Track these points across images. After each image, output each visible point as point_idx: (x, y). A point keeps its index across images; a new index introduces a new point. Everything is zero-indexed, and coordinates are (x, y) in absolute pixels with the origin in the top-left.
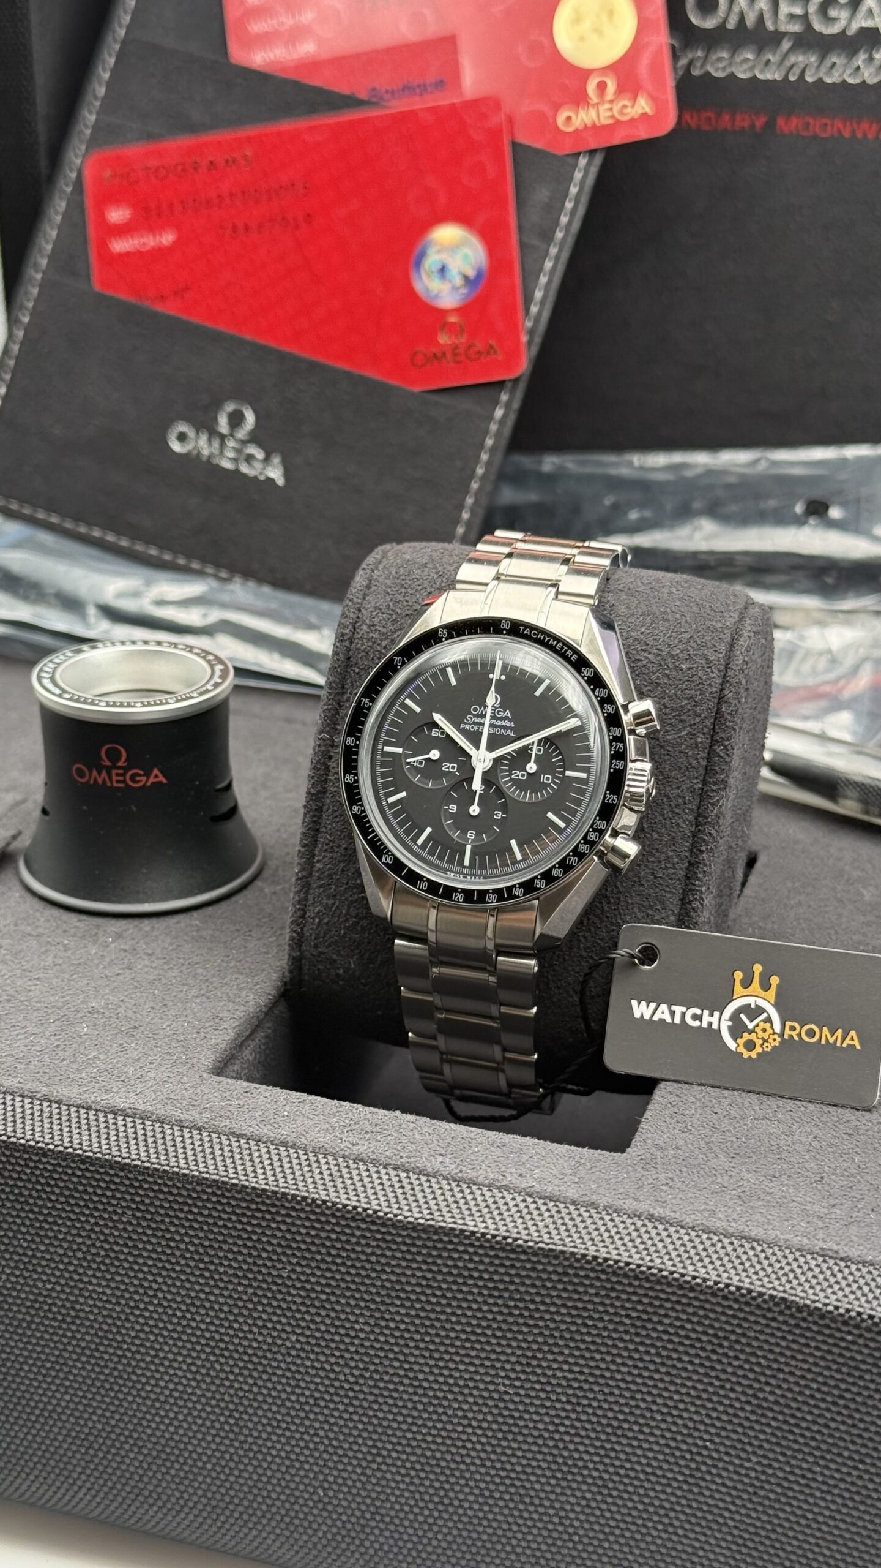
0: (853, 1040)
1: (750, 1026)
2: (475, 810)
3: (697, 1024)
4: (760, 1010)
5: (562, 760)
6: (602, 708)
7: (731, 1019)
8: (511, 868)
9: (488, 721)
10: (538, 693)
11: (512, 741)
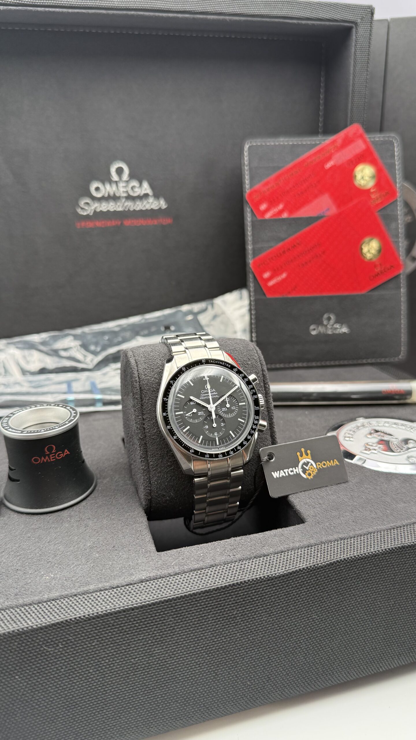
0: (336, 462)
1: (307, 468)
2: (215, 425)
3: (293, 473)
4: (308, 463)
5: (236, 400)
6: (244, 380)
7: (301, 468)
8: (232, 440)
9: (210, 394)
10: (221, 381)
11: (219, 399)
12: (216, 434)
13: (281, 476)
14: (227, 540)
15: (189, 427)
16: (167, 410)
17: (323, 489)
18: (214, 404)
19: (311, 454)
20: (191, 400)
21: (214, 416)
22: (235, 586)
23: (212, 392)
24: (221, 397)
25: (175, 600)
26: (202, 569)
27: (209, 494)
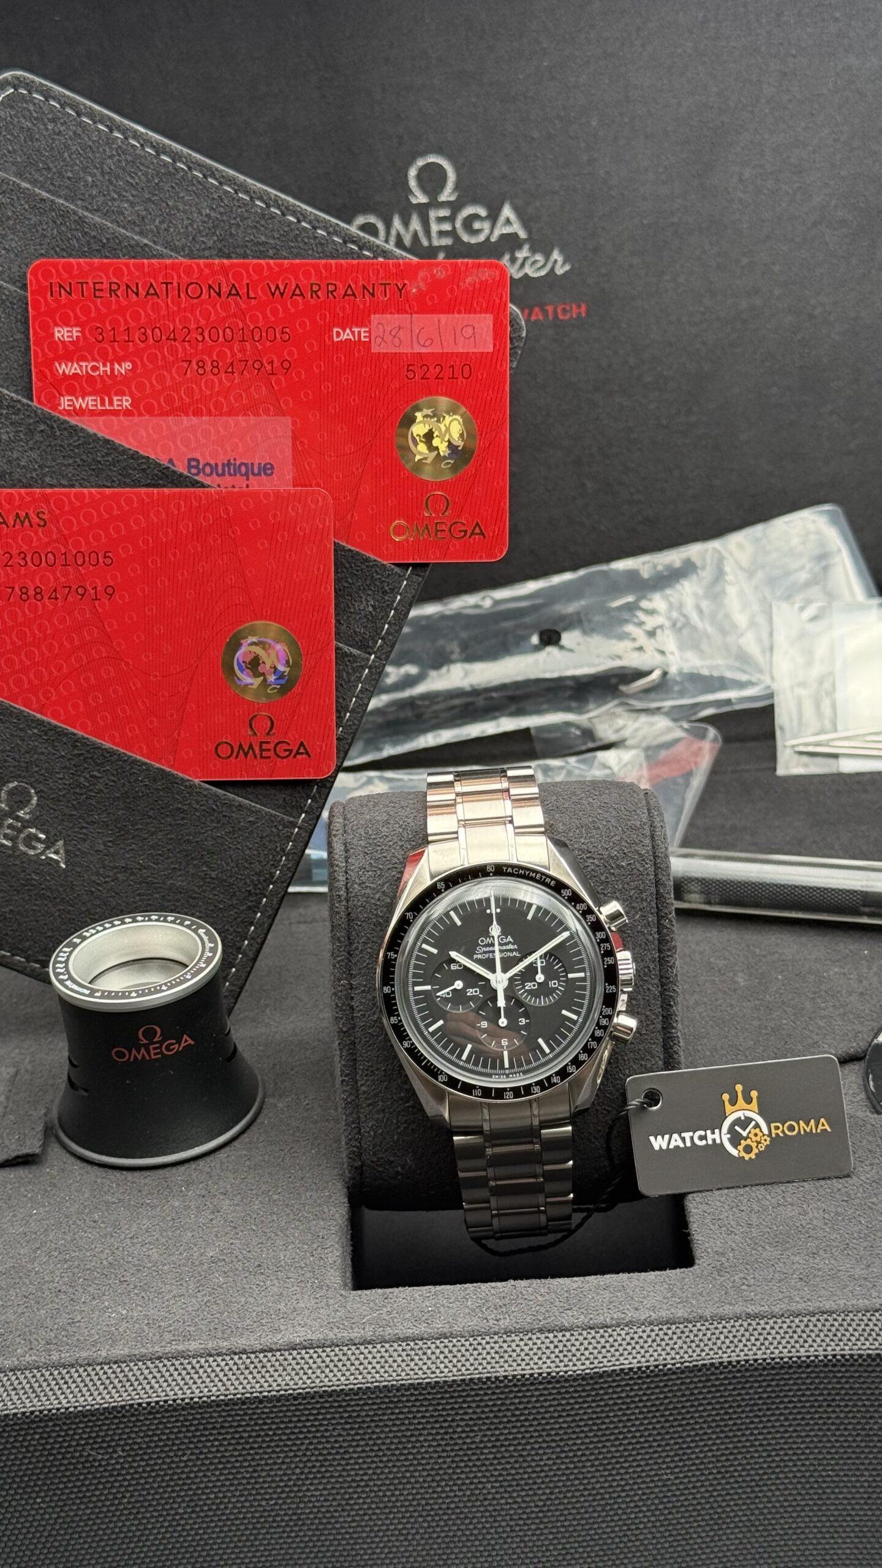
0: (824, 1125)
1: (744, 1134)
2: (503, 1022)
3: (704, 1143)
4: (749, 1120)
5: (563, 966)
6: (585, 919)
7: (728, 1133)
8: (543, 1060)
9: (497, 948)
10: (529, 917)
11: (521, 960)
12: (504, 1042)
13: (671, 1147)
14: (499, 1284)
15: (441, 1022)
16: (393, 979)
17: (778, 1189)
18: (505, 970)
19: (758, 1098)
20: (453, 961)
21: (501, 1002)
22: (475, 1384)
23: (506, 944)
24: (525, 957)
25: (346, 1395)
26: (422, 1339)
27: (490, 1172)
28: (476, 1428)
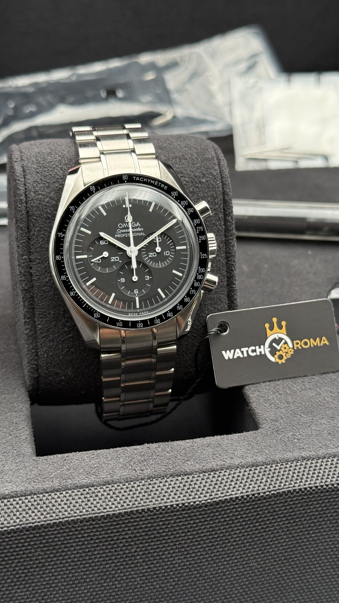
0: (325, 341)
1: (278, 348)
2: (135, 278)
4: (281, 339)
5: (173, 241)
6: (187, 211)
7: (269, 347)
8: (161, 303)
9: (131, 230)
10: (151, 210)
11: (146, 238)
12: (136, 291)
13: (235, 357)
14: (138, 447)
15: (95, 279)
16: (62, 251)
17: (300, 380)
18: (136, 245)
19: (286, 326)
20: (102, 238)
21: (134, 265)
22: (134, 514)
23: (136, 228)
24: (148, 236)
25: (45, 528)
26: (93, 486)
27: (123, 377)
28: (133, 543)
